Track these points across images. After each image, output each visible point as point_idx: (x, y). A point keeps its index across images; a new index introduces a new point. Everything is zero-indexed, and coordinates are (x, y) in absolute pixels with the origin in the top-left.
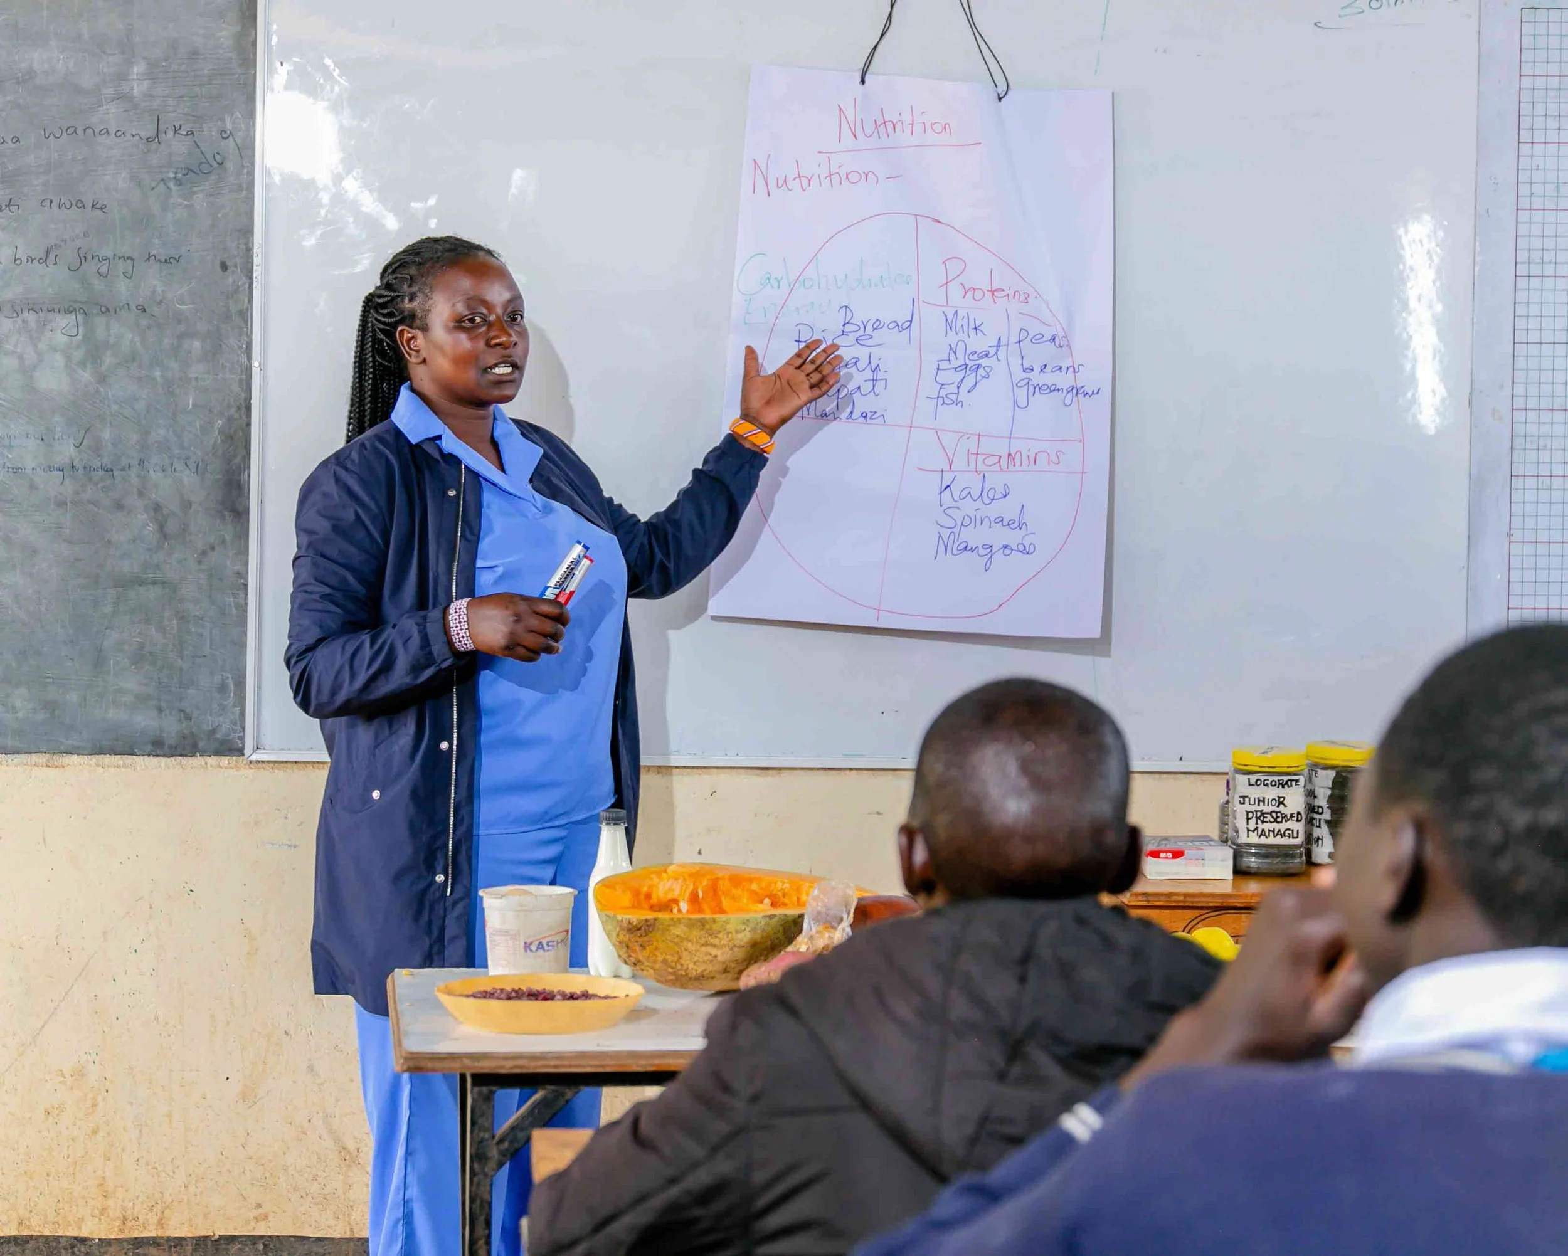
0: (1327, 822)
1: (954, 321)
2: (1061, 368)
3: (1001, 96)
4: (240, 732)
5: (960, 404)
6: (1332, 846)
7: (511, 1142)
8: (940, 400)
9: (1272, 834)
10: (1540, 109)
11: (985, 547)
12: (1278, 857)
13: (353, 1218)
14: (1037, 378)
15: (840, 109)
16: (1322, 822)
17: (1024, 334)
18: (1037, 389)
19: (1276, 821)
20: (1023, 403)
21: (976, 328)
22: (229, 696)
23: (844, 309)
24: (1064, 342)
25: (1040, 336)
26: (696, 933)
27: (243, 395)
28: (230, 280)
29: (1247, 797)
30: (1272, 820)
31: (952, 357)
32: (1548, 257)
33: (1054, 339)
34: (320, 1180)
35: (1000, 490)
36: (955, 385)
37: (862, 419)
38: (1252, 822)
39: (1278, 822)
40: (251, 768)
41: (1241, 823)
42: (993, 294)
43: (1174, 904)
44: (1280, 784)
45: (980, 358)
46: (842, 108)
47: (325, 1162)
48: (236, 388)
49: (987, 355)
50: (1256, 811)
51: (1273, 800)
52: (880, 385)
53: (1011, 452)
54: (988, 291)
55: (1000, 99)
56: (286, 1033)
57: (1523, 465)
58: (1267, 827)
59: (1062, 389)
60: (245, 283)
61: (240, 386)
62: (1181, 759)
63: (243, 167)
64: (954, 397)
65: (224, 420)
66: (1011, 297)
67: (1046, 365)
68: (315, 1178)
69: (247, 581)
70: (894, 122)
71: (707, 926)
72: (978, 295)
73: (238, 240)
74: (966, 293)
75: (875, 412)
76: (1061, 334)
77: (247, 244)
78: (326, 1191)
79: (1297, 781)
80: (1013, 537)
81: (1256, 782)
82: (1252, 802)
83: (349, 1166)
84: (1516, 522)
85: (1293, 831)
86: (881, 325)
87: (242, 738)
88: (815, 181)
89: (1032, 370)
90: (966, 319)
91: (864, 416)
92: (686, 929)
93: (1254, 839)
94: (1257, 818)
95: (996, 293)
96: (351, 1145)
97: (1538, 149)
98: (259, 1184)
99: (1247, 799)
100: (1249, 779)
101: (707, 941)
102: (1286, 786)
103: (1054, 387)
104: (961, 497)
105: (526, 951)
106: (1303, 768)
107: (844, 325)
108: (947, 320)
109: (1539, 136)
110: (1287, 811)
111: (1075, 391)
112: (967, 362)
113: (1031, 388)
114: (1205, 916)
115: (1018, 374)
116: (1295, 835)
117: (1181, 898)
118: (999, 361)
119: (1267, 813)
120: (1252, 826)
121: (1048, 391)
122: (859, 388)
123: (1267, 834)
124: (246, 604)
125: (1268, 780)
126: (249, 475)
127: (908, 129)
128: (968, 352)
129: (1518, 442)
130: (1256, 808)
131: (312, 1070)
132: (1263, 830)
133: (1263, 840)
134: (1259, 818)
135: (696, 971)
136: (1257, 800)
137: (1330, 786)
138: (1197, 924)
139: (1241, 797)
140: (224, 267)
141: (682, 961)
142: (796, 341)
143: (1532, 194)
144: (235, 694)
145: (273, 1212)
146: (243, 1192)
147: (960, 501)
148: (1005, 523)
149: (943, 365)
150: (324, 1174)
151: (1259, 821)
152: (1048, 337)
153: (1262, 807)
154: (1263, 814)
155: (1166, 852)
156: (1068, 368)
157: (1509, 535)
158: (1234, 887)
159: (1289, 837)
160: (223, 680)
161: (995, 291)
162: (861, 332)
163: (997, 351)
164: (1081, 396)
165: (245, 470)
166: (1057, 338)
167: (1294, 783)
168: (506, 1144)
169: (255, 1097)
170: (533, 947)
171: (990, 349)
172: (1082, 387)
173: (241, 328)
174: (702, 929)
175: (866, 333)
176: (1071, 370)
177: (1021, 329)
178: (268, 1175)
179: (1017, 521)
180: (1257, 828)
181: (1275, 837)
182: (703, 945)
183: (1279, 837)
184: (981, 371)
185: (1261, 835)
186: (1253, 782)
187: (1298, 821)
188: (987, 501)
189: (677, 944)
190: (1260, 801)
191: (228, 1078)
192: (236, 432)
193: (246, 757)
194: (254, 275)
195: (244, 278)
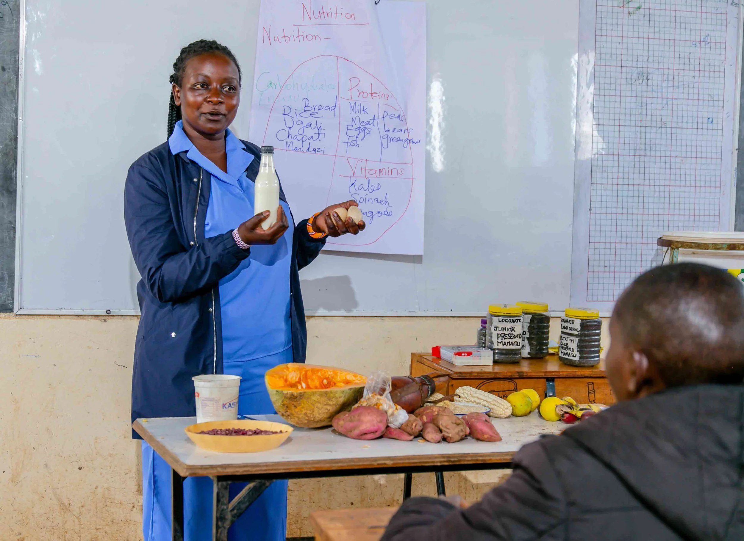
0: (528, 338)
1: (354, 106)
2: (402, 130)
3: (376, 3)
4: (11, 300)
5: (358, 146)
6: (529, 349)
7: (237, 510)
8: (349, 143)
9: (508, 344)
10: (604, 21)
11: (370, 212)
12: (511, 355)
13: (67, 537)
14: (391, 135)
15: (303, 5)
16: (525, 339)
17: (386, 114)
18: (391, 139)
19: (510, 338)
20: (385, 146)
21: (364, 111)
22: (6, 283)
23: (305, 99)
24: (404, 118)
25: (393, 115)
26: (323, 399)
27: (13, 134)
28: (7, 75)
29: (498, 327)
30: (509, 338)
31: (354, 124)
32: (607, 86)
33: (399, 117)
34: (51, 519)
35: (376, 186)
36: (356, 136)
37: (314, 152)
38: (500, 339)
39: (511, 339)
40: (16, 318)
41: (495, 339)
42: (372, 95)
43: (473, 377)
44: (512, 321)
45: (366, 125)
46: (304, 5)
47: (53, 510)
48: (9, 130)
49: (369, 123)
50: (502, 334)
51: (509, 328)
52: (321, 136)
53: (381, 169)
54: (370, 93)
55: (376, 4)
56: (34, 449)
57: (596, 179)
58: (507, 341)
59: (402, 140)
60: (14, 77)
61: (12, 129)
62: (451, 311)
63: (13, 19)
64: (355, 142)
65: (4, 146)
66: (380, 96)
67: (395, 129)
68: (48, 519)
69: (15, 226)
70: (328, 12)
71: (328, 395)
72: (365, 95)
73: (11, 56)
74: (359, 94)
75: (320, 149)
76: (402, 115)
77: (15, 58)
78: (54, 525)
79: (520, 320)
80: (382, 208)
81: (502, 320)
82: (500, 330)
83: (65, 512)
84: (593, 205)
85: (518, 342)
86: (322, 108)
87: (12, 304)
88: (292, 38)
89: (389, 131)
90: (360, 106)
91: (314, 150)
92: (318, 397)
93: (501, 346)
94: (502, 337)
95: (373, 95)
96: (66, 502)
97: (604, 39)
98: (20, 523)
99: (498, 328)
100: (499, 319)
101: (327, 403)
102: (515, 322)
103: (399, 139)
104: (359, 189)
105: (223, 408)
106: (520, 314)
107: (305, 107)
108: (351, 107)
109: (604, 33)
110: (515, 333)
111: (408, 141)
112: (360, 126)
113: (389, 139)
114: (485, 383)
115: (383, 133)
116: (519, 345)
117: (476, 374)
118: (374, 126)
119: (507, 335)
120: (500, 340)
121: (396, 141)
122: (312, 137)
123: (506, 344)
124: (15, 237)
125: (507, 319)
126: (16, 173)
127: (334, 16)
128: (360, 122)
129: (594, 168)
130: (502, 332)
131: (47, 466)
132: (505, 342)
133: (505, 347)
134: (503, 337)
135: (319, 418)
136: (502, 329)
137: (529, 322)
138: (482, 386)
139: (495, 327)
140: (4, 69)
141: (314, 413)
142: (283, 114)
143: (601, 58)
144: (9, 282)
145: (27, 537)
146: (12, 528)
147: (359, 191)
148: (379, 201)
149: (350, 127)
150: (52, 517)
151: (503, 338)
152: (396, 115)
153: (504, 332)
154: (505, 335)
155: (464, 353)
156: (405, 130)
157: (590, 210)
158: (493, 369)
159: (516, 345)
160: (2, 275)
161: (373, 93)
162: (313, 111)
163: (373, 121)
164: (411, 143)
165: (13, 171)
166: (400, 117)
167: (518, 321)
168: (235, 511)
169: (18, 480)
170: (227, 406)
171: (370, 121)
172: (412, 139)
173: (12, 100)
174: (326, 397)
175: (315, 111)
176: (406, 131)
177: (385, 112)
178: (24, 518)
179: (384, 201)
180: (502, 342)
181: (510, 345)
182: (325, 405)
183: (512, 345)
184: (366, 131)
185: (504, 344)
186: (501, 320)
187: (520, 338)
188: (371, 191)
189: (313, 405)
190: (504, 329)
191: (4, 472)
192: (9, 152)
193: (15, 312)
194: (20, 74)
195: (13, 75)
